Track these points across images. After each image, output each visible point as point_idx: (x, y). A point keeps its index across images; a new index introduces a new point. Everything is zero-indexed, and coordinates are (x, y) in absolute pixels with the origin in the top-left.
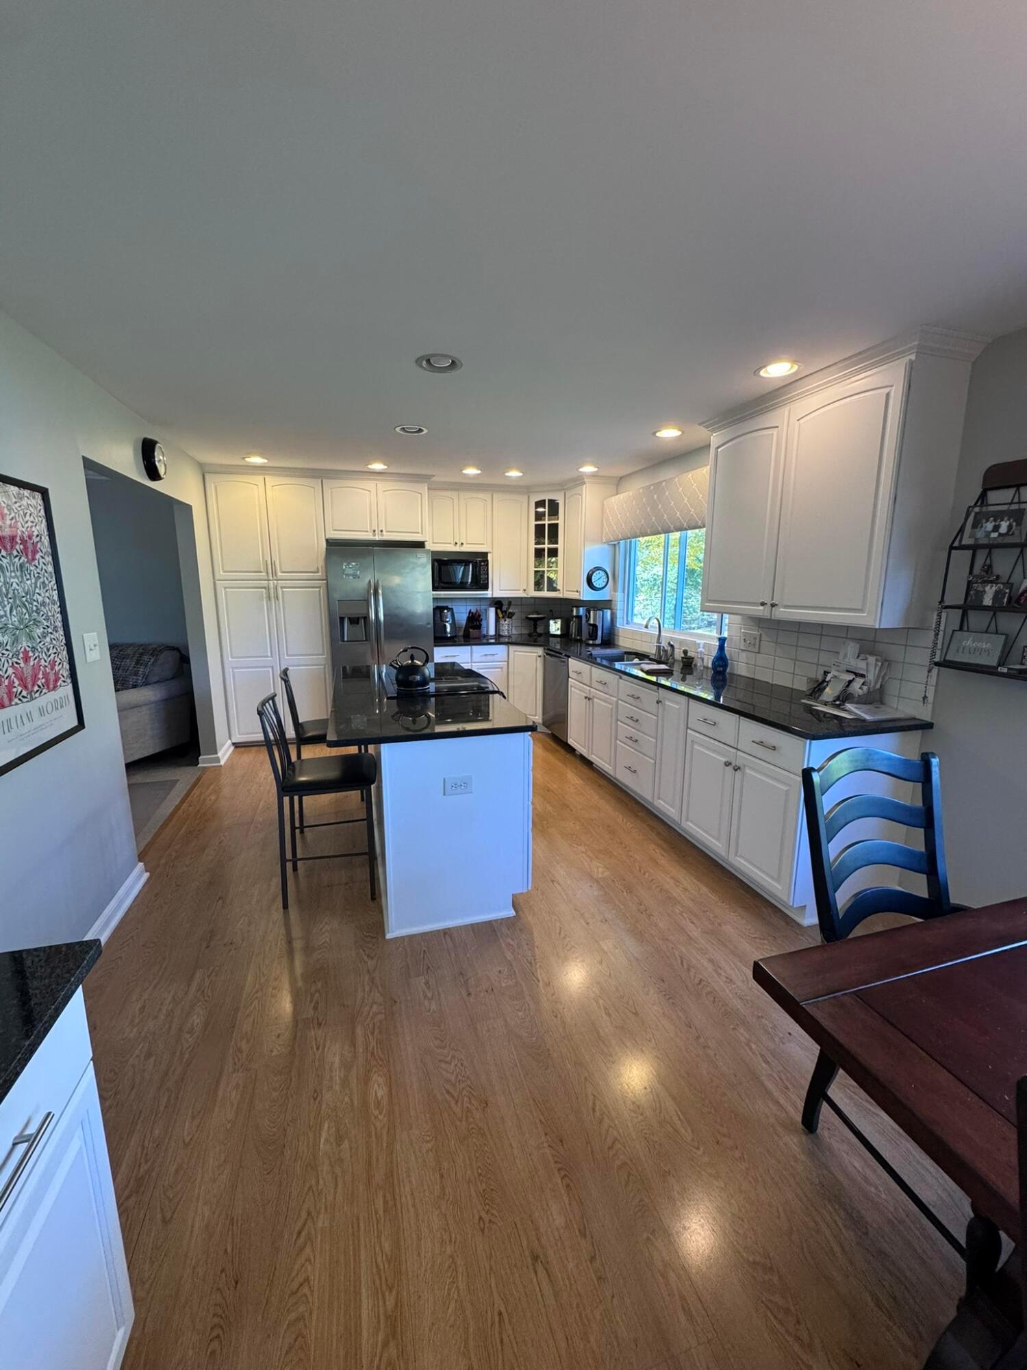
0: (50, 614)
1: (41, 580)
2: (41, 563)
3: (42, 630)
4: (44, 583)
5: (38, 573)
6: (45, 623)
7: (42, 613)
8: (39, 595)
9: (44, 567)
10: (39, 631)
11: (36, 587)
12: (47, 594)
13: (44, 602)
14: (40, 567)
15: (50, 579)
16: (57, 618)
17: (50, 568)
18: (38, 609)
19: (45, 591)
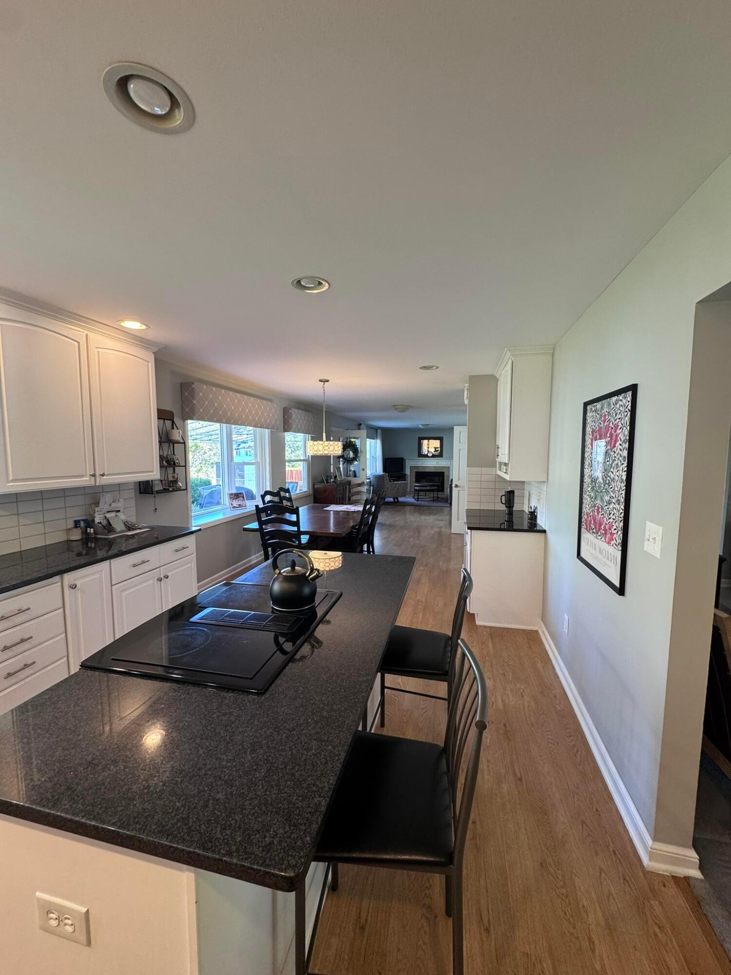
0: (616, 489)
1: (616, 462)
2: (618, 449)
3: (609, 498)
4: (617, 464)
5: (615, 457)
6: (612, 494)
7: (611, 486)
8: (612, 473)
9: (620, 452)
10: (607, 498)
11: (611, 467)
12: (618, 474)
13: (614, 479)
14: (617, 452)
15: (623, 462)
16: (622, 494)
17: (625, 453)
18: (609, 483)
19: (616, 470)
